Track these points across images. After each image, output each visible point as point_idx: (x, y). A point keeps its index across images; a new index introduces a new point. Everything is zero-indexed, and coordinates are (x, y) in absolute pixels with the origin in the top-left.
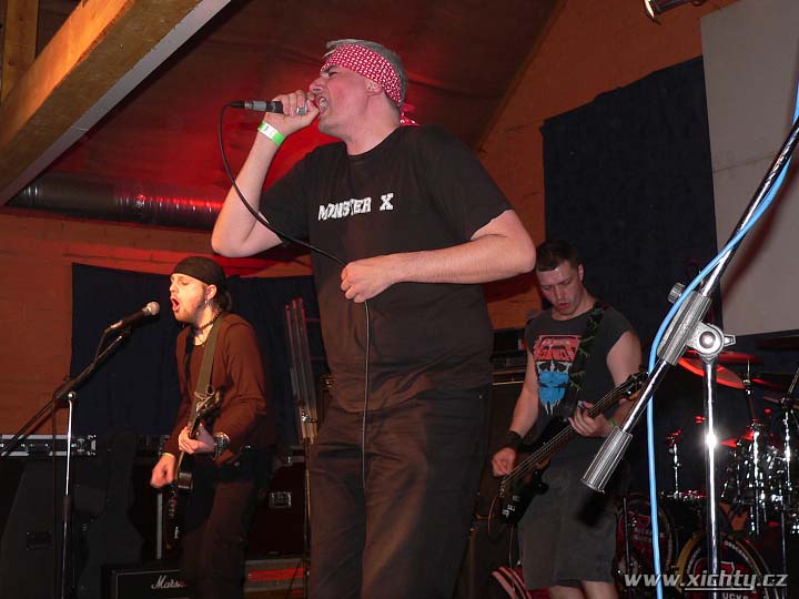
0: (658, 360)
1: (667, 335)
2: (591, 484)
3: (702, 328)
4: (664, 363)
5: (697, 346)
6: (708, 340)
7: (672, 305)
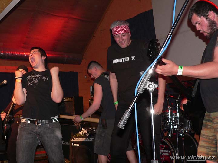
0: (137, 92)
1: (140, 85)
2: (120, 127)
3: (149, 83)
4: (139, 93)
5: (148, 88)
6: (151, 86)
7: (141, 77)
